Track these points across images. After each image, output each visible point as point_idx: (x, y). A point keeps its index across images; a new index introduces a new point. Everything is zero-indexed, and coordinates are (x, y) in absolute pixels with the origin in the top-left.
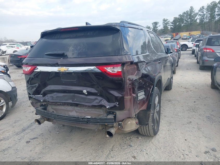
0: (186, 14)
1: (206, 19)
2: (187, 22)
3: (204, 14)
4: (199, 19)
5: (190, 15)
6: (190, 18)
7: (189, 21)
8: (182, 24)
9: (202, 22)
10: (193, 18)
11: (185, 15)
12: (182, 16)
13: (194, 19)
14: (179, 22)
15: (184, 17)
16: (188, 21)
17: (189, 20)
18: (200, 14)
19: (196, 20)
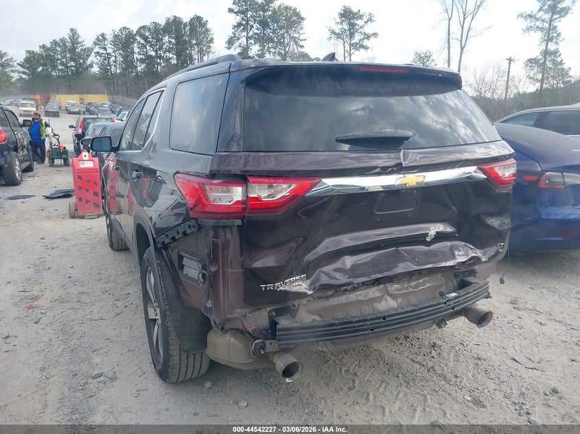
0: (59, 46)
1: (115, 66)
2: (67, 67)
3: (109, 54)
4: (97, 63)
5: (73, 50)
6: (72, 59)
7: (73, 66)
8: (52, 70)
9: (107, 72)
10: (82, 58)
11: (58, 48)
12: (49, 49)
13: (84, 62)
14: (43, 65)
15: (55, 53)
16: (70, 66)
17: (72, 63)
18: (98, 52)
19: (91, 66)
